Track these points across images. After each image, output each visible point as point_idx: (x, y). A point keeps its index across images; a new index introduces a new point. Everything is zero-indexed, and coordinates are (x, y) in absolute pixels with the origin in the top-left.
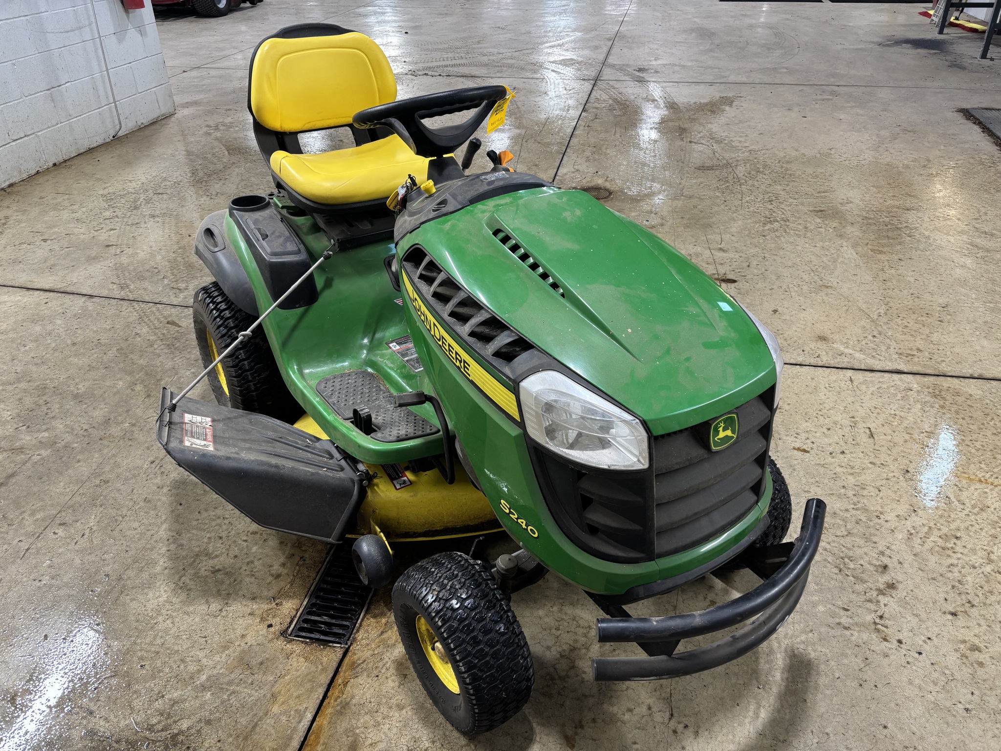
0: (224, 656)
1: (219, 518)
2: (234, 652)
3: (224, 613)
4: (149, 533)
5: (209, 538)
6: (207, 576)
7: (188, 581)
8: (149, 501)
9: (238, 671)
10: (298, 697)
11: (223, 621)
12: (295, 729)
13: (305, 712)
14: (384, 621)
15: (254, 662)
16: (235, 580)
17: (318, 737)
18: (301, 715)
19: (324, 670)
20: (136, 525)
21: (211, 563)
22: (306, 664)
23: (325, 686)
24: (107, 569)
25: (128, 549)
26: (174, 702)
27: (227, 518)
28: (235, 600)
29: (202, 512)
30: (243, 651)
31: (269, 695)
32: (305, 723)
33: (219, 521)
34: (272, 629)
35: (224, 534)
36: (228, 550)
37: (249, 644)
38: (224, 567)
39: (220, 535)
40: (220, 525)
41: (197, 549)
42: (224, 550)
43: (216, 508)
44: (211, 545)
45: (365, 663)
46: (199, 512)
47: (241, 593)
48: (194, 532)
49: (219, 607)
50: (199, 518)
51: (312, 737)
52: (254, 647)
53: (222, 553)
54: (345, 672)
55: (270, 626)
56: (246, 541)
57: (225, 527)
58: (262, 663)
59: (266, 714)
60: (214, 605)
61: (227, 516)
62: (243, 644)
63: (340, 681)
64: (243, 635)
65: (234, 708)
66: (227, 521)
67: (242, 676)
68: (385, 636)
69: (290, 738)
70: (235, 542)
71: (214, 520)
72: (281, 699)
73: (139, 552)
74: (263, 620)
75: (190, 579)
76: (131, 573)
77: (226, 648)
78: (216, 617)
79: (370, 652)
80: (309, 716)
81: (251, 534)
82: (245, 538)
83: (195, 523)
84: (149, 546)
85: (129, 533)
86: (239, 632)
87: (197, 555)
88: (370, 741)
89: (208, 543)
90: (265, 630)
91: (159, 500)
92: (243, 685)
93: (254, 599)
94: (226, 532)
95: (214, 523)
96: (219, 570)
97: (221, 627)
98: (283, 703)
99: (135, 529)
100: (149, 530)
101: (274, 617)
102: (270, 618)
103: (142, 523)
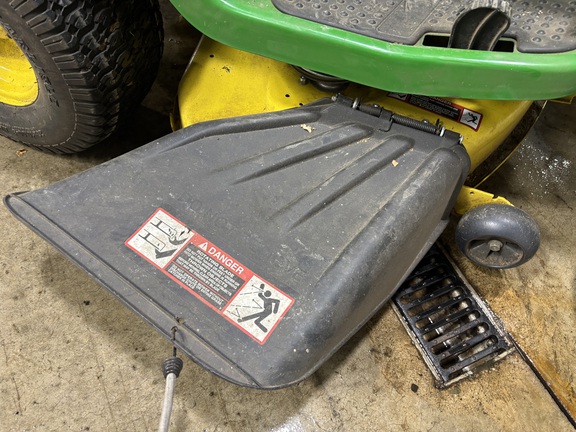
3: (345, 416)
4: (90, 376)
7: (241, 407)
8: (26, 329)
11: (357, 427)
14: (510, 292)
19: (534, 395)
20: (50, 378)
22: (510, 404)
23: (560, 414)
25: (85, 425)
34: (422, 390)
45: (558, 354)
54: (556, 381)
55: (415, 388)
63: (564, 395)
64: (403, 426)
68: (534, 310)
73: (108, 416)
74: (398, 387)
75: (241, 402)
79: (546, 338)
84: (114, 398)
85: (53, 399)
86: (394, 425)
90: (417, 398)
91: (42, 316)
99: (57, 385)
100: (83, 373)
101: (403, 374)
102: (402, 379)
103: (55, 369)
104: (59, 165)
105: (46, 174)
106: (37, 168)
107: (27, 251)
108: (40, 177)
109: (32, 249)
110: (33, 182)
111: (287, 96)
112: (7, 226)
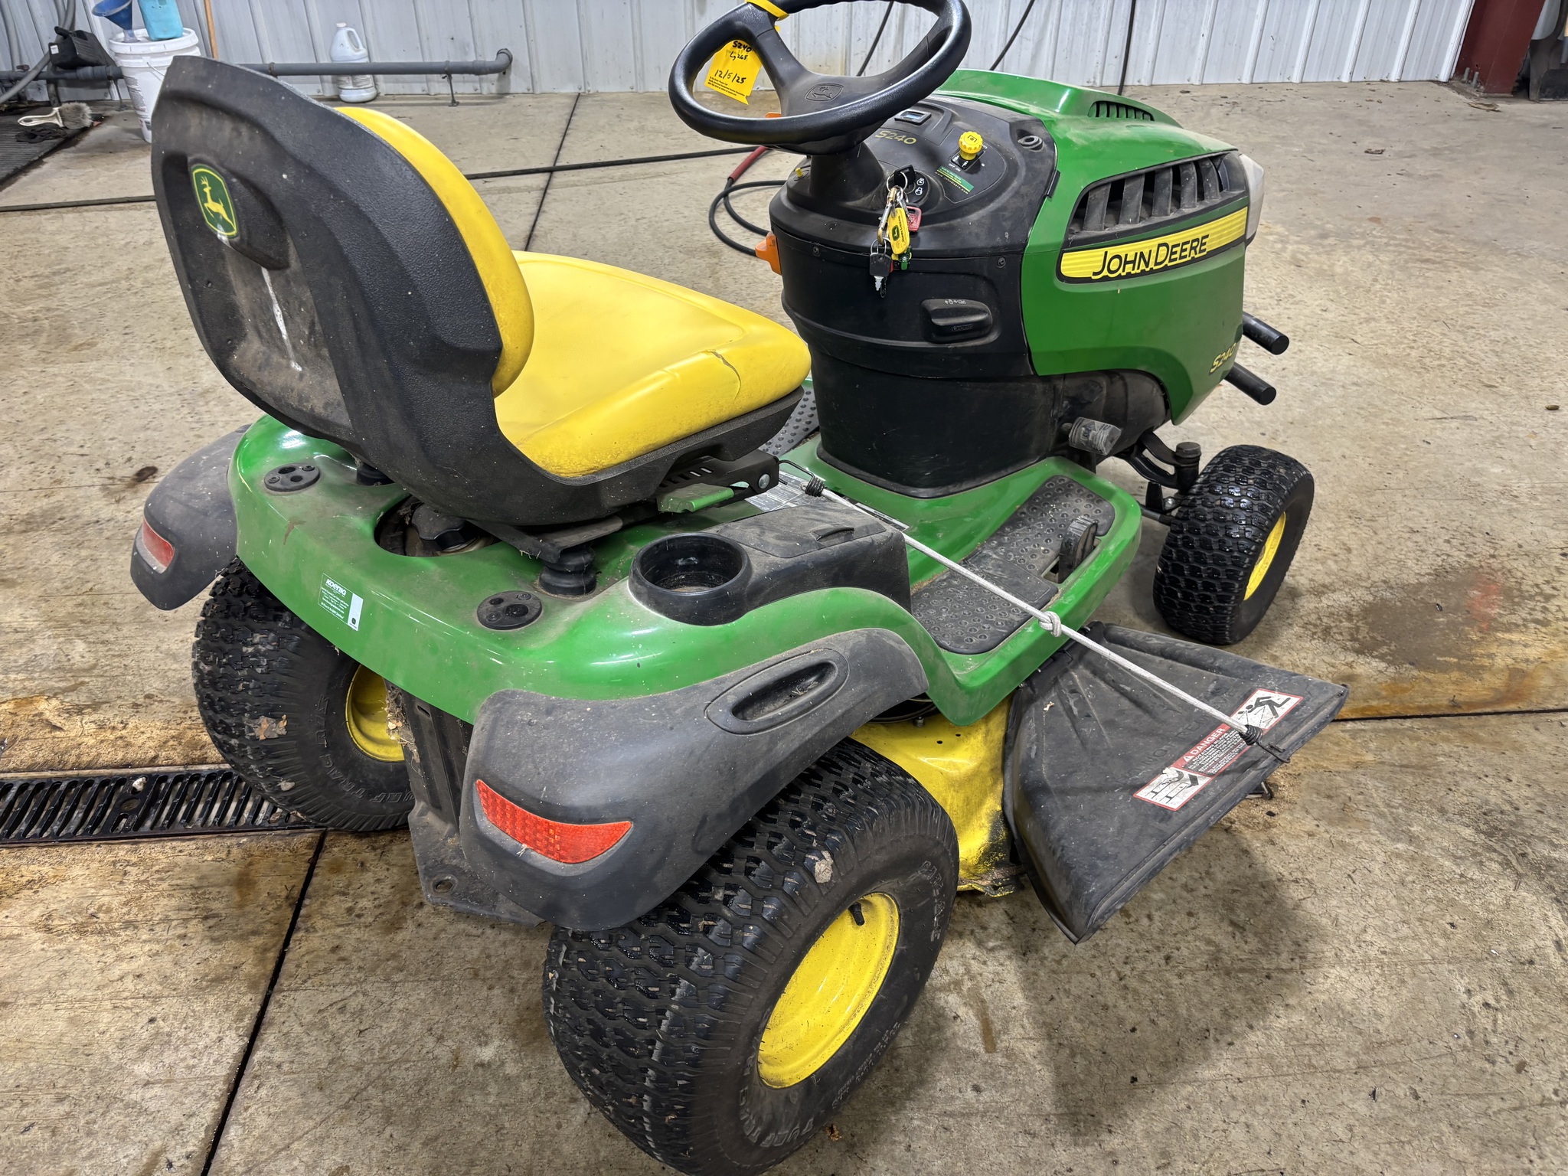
0: (1355, 841)
1: (1126, 987)
2: (1340, 833)
3: (1297, 875)
4: (1238, 1091)
5: (1180, 976)
6: (1256, 934)
7: (1285, 956)
8: (1164, 1154)
9: (1360, 815)
10: (1337, 744)
11: (1310, 869)
12: (1374, 730)
13: (1348, 731)
15: (1335, 805)
16: (1234, 891)
17: (1364, 709)
18: (1354, 734)
20: (1237, 1134)
21: (1226, 943)
24: (1361, 1107)
25: (1299, 1104)
26: (1456, 858)
27: (1119, 973)
28: (1266, 873)
29: (1129, 1027)
30: (1331, 823)
31: (1360, 771)
32: (1359, 725)
33: (1133, 983)
34: (1274, 809)
35: (1158, 958)
36: (1185, 933)
37: (1316, 822)
38: (1222, 920)
39: (1163, 962)
40: (1141, 978)
41: (1216, 981)
42: (1189, 938)
43: (1105, 1007)
44: (1193, 964)
46: (1133, 1030)
47: (1249, 872)
48: (1183, 1011)
49: (1293, 886)
50: (1146, 1021)
51: (1369, 714)
52: (1316, 815)
53: (1197, 938)
55: (1271, 814)
56: (1150, 917)
57: (1141, 966)
58: (1329, 797)
59: (1383, 763)
60: (1295, 895)
61: (1114, 975)
62: (1322, 829)
64: (1309, 835)
65: (1405, 795)
66: (1127, 970)
67: (1361, 807)
69: (1387, 730)
70: (1162, 932)
71: (1135, 991)
72: (1354, 758)
73: (1290, 1079)
74: (1268, 826)
75: (1278, 954)
76: (1339, 1060)
77: (1342, 844)
78: (1311, 882)
80: (1349, 725)
81: (1129, 916)
82: (1145, 921)
83: (1162, 1022)
84: (1266, 1069)
85: (1265, 1133)
86: (1310, 842)
87: (1228, 973)
88: (1330, 669)
89: (1192, 971)
90: (1282, 816)
91: (1148, 1134)
92: (1371, 800)
93: (1246, 852)
94: (1151, 956)
95: (1145, 989)
96: (1233, 923)
97: (1320, 865)
98: (1356, 754)
99: (1248, 1126)
100: (1233, 1097)
101: (1254, 817)
102: (1261, 820)
103: (1225, 1126)
104: (878, 1083)
105: (893, 1104)
106: (876, 1114)
107: (1037, 1141)
108: (896, 1112)
109: (1034, 1135)
110: (904, 1122)
112: (984, 1164)
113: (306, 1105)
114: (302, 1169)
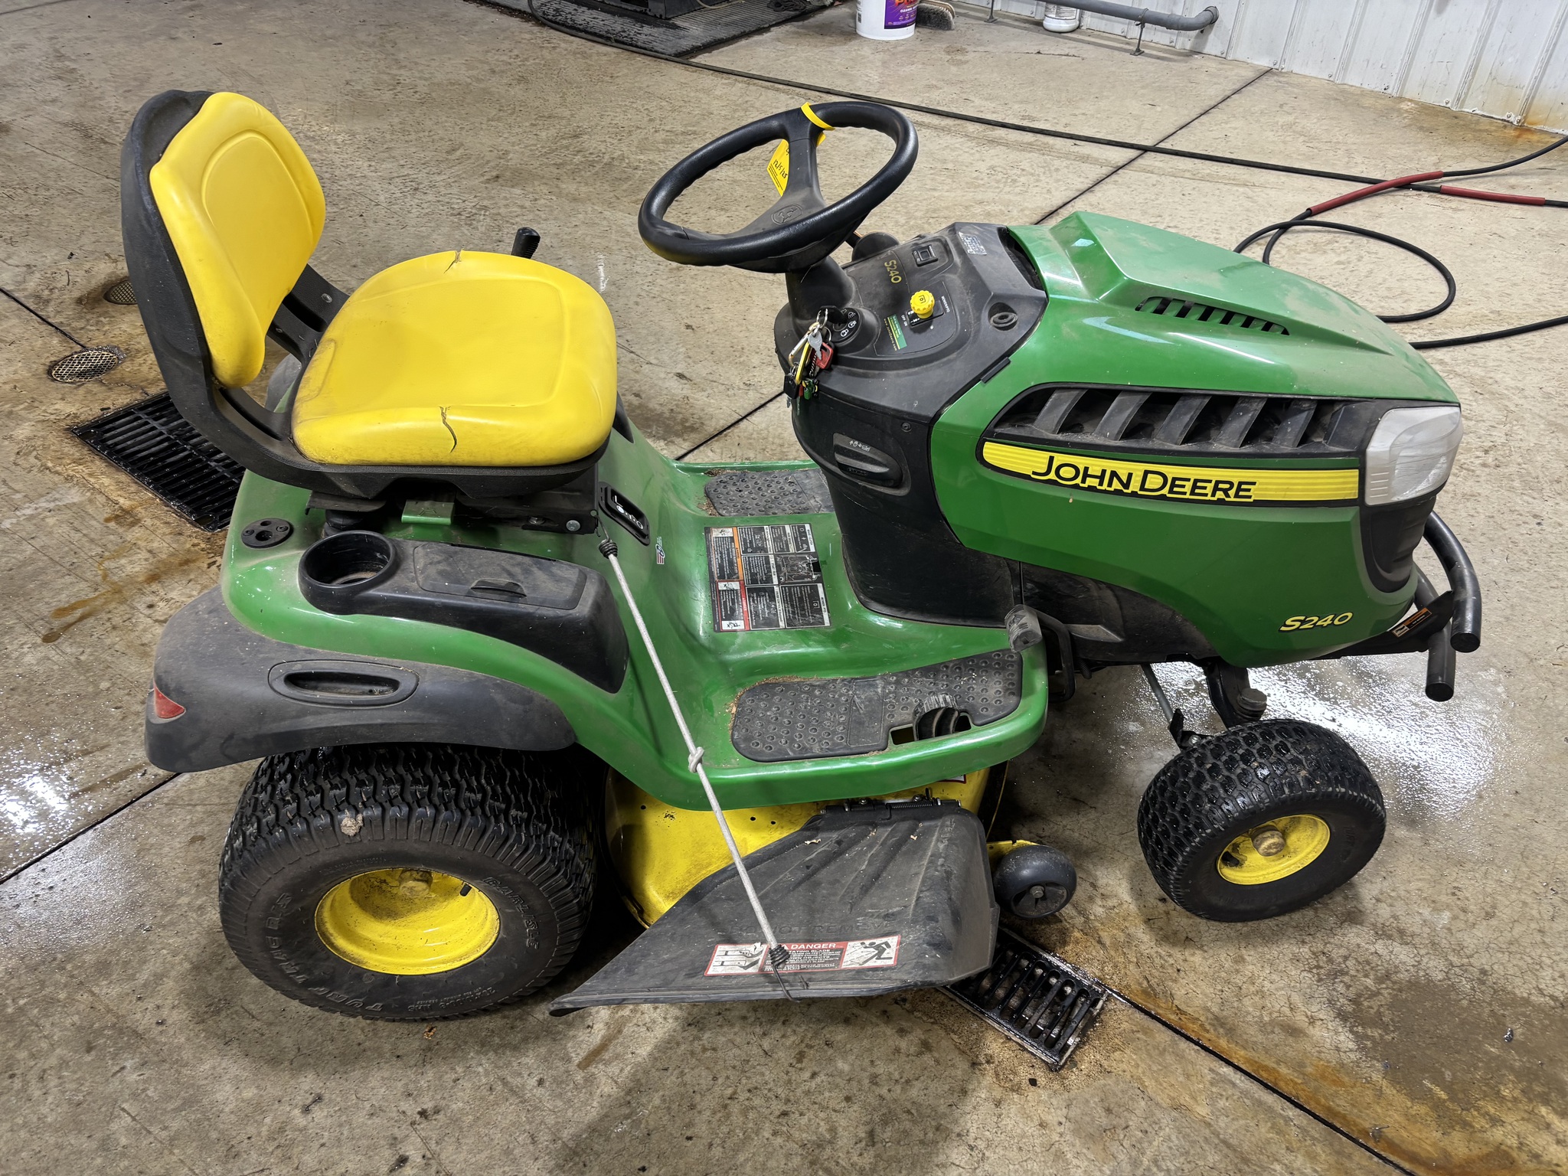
0: (1075, 1162)
1: (725, 1107)
2: (1071, 1144)
3: (981, 1144)
5: (775, 1133)
6: (877, 1156)
9: (1114, 1147)
10: (1188, 1076)
11: (999, 1150)
12: (1245, 1093)
13: (1218, 1074)
14: (1077, 934)
15: (1104, 1121)
16: (909, 1112)
17: (1266, 1068)
18: (1219, 1080)
19: (1146, 1031)
21: (845, 1139)
22: (1128, 1051)
23: (1177, 1037)
27: (735, 1093)
28: (956, 1122)
29: (689, 1134)
30: (1076, 1132)
31: (1174, 1114)
32: (1237, 1077)
33: (735, 1108)
34: (1041, 1081)
35: (777, 1107)
36: (823, 1108)
37: (1063, 1120)
38: (867, 1123)
39: (777, 1113)
40: (745, 1112)
41: (796, 1161)
42: (822, 1115)
43: (692, 1107)
44: (796, 1134)
45: (1150, 978)
46: (689, 1138)
47: (942, 1109)
48: (741, 1158)
49: (964, 1149)
50: (706, 1142)
51: (1264, 1075)
52: (1072, 1114)
53: (827, 1120)
54: (1159, 1006)
55: (1033, 1082)
56: (814, 1075)
57: (757, 1101)
58: (1109, 1111)
59: (1209, 1125)
60: (954, 1156)
61: (729, 1091)
62: (1061, 1129)
63: (1173, 1017)
64: (1041, 1125)
65: (1186, 1167)
66: (743, 1096)
67: (1126, 1143)
68: (1107, 942)
69: (1260, 1103)
70: (808, 1093)
71: (728, 1116)
72: (1186, 1099)
74: (1017, 1089)
77: (1059, 1156)
78: (983, 1158)
79: (1131, 967)
80: (1226, 1070)
81: (800, 1061)
82: (807, 1075)
83: (717, 1152)
86: (1031, 1129)
87: (812, 1163)
88: (1286, 1010)
89: (789, 1137)
90: (1041, 1091)
92: (1145, 1145)
93: (964, 1092)
94: (774, 1102)
95: (737, 1119)
96: (871, 1134)
97: (1013, 1154)
98: (1194, 1098)
101: (1015, 1074)
102: (1017, 1079)
104: (491, 1026)
105: (483, 1046)
106: (466, 1043)
107: (531, 1147)
108: (478, 1053)
109: (534, 1142)
110: (474, 1063)
111: (753, 819)
112: (483, 1131)
113: (226, 789)
114: (188, 822)
